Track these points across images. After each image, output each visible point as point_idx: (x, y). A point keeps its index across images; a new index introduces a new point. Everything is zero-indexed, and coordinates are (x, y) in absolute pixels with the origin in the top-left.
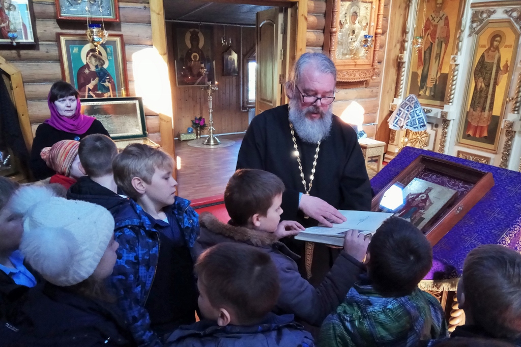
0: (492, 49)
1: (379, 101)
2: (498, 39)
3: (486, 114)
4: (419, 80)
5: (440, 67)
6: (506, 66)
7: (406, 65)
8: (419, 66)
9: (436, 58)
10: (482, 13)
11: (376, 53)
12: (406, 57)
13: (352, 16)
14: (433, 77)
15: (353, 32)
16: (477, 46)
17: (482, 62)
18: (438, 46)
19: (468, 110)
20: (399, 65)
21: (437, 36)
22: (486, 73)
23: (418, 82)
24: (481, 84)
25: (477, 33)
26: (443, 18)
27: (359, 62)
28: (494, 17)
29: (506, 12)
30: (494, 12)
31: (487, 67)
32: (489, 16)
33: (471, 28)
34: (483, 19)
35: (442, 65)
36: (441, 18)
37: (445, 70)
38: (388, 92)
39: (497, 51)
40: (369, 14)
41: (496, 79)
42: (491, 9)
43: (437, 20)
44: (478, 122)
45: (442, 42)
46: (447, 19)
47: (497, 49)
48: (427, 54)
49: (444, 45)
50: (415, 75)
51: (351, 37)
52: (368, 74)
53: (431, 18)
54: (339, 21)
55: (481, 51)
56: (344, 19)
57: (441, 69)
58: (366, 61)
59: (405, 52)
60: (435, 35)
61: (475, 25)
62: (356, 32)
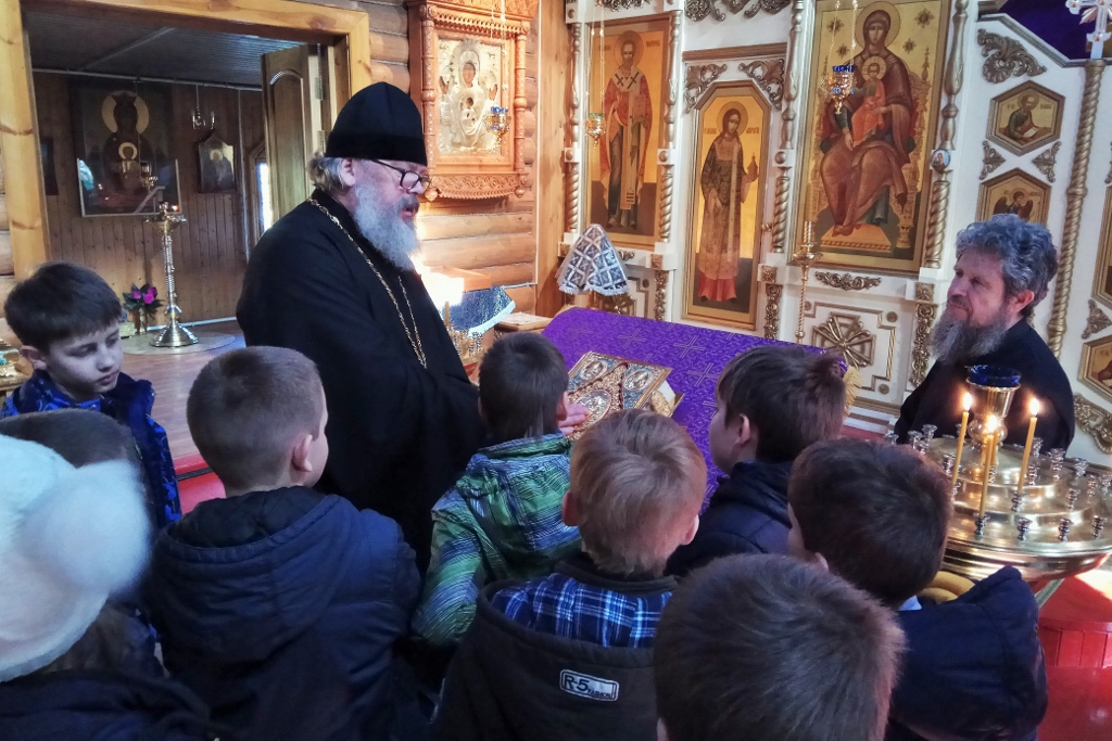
0: (726, 135)
1: (535, 237)
2: (735, 117)
3: (729, 255)
4: (606, 196)
5: (641, 173)
6: (753, 166)
7: (579, 169)
8: (603, 171)
9: (632, 154)
10: (704, 69)
11: (519, 143)
12: (577, 153)
13: (465, 69)
14: (630, 192)
15: (470, 101)
16: (700, 131)
17: (712, 160)
18: (632, 131)
19: (698, 251)
20: (568, 167)
21: (630, 114)
22: (722, 181)
23: (604, 200)
24: (716, 202)
25: (699, 107)
26: (638, 79)
27: (487, 160)
28: (723, 78)
29: (744, 68)
30: (723, 69)
31: (720, 170)
32: (716, 77)
33: (687, 97)
34: (707, 83)
35: (643, 167)
36: (633, 80)
37: (651, 177)
38: (551, 220)
39: (735, 140)
40: (498, 67)
41: (739, 190)
42: (719, 63)
43: (626, 83)
44: (718, 272)
45: (639, 125)
46: (643, 80)
47: (735, 135)
48: (616, 149)
49: (643, 130)
50: (596, 187)
51: (466, 110)
52: (507, 184)
53: (616, 80)
54: (437, 79)
55: (708, 140)
56: (449, 76)
57: (642, 175)
58: (503, 160)
59: (575, 143)
60: (626, 111)
61: (693, 92)
62: (475, 101)
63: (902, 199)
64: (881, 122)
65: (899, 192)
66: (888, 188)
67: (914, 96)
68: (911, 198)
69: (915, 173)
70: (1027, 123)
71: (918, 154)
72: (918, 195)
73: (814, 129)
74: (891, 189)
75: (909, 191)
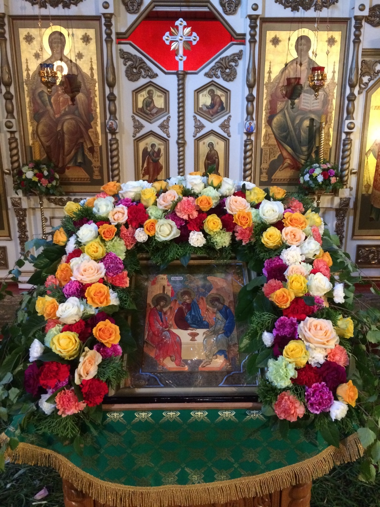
63: (92, 150)
65: (89, 146)
66: (82, 143)
67: (88, 87)
68: (97, 149)
69: (96, 134)
70: (152, 105)
71: (96, 123)
72: (101, 147)
73: (27, 106)
74: (84, 145)
75: (95, 145)
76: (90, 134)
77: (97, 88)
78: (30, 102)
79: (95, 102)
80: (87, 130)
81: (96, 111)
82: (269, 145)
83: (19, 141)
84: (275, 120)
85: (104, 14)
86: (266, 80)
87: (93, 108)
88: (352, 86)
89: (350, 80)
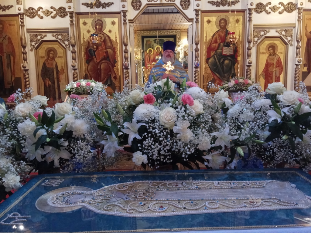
0: (49, 59)
2: (52, 52)
6: (62, 69)
9: (8, 67)
10: (36, 35)
17: (45, 68)
18: (7, 57)
21: (4, 51)
22: (50, 75)
24: (48, 83)
25: (36, 49)
26: (6, 38)
28: (45, 39)
29: (54, 36)
31: (49, 71)
32: (42, 38)
33: (31, 45)
34: (39, 40)
35: (14, 71)
36: (4, 38)
37: (18, 75)
39: (53, 60)
43: (1, 39)
45: (10, 55)
46: (9, 38)
47: (53, 58)
49: (12, 58)
57: (14, 74)
63: (115, 78)
64: (105, 54)
66: (110, 74)
67: (114, 46)
71: (118, 64)
72: (120, 76)
73: (83, 56)
74: (111, 75)
75: (117, 75)
76: (114, 69)
77: (118, 47)
78: (84, 54)
79: (117, 54)
80: (113, 68)
81: (118, 58)
82: (207, 73)
83: (78, 74)
84: (210, 60)
85: (122, 11)
86: (204, 41)
87: (116, 57)
88: (249, 42)
89: (248, 39)
